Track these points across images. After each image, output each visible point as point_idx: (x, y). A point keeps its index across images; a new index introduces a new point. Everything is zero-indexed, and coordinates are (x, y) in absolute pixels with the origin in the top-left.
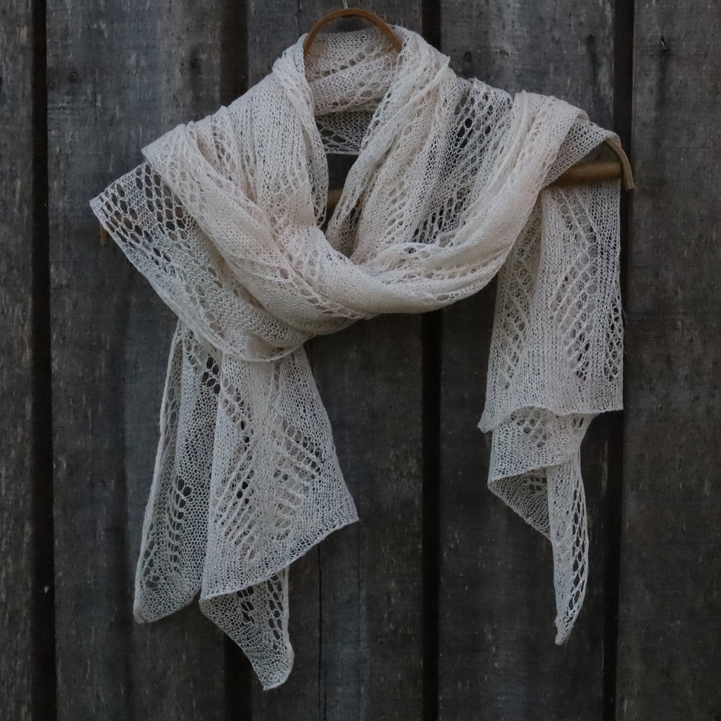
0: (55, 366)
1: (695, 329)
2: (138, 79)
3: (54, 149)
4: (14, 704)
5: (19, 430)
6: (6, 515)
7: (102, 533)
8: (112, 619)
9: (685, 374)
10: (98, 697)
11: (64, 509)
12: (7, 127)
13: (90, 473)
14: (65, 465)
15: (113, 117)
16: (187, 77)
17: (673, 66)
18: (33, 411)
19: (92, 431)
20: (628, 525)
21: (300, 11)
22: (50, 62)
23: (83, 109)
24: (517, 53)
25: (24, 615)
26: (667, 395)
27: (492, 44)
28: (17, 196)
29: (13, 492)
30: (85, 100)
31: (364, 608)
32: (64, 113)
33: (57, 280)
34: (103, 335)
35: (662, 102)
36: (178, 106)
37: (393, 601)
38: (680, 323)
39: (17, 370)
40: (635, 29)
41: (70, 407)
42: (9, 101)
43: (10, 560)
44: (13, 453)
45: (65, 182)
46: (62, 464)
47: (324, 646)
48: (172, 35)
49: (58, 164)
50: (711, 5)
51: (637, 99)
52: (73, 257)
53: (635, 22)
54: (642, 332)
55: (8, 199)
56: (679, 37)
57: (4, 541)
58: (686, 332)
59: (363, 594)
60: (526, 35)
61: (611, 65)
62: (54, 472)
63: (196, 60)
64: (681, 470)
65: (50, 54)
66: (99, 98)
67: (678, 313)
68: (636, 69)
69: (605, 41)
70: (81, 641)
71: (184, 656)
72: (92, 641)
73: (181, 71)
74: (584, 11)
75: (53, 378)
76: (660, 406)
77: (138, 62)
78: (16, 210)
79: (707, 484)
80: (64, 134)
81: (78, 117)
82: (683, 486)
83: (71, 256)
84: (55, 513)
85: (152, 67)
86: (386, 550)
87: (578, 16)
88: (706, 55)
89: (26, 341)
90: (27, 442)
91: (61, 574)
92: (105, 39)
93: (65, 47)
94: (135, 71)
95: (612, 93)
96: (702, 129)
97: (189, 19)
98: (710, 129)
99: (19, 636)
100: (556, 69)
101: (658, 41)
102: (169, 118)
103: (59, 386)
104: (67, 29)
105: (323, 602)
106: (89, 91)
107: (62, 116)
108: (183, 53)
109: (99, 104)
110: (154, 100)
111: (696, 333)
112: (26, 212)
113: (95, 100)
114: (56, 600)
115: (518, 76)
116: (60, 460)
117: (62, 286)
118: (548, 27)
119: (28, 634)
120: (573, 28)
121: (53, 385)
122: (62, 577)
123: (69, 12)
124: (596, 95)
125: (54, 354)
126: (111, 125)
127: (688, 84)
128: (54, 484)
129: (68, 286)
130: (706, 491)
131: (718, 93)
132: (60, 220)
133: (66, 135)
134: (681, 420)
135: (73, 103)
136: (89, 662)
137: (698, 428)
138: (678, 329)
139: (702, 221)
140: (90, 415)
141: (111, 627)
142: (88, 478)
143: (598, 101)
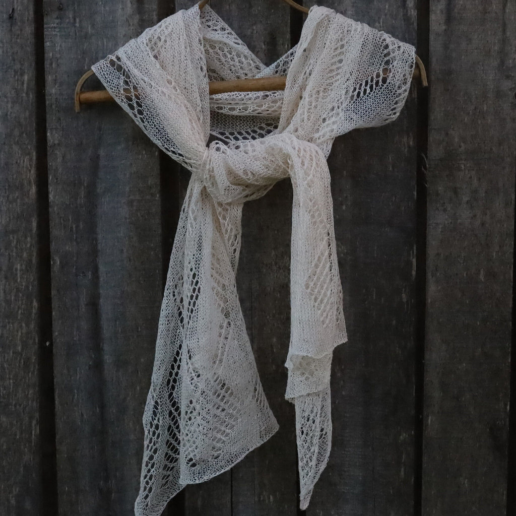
0: (51, 197)
1: (473, 170)
2: (103, 8)
3: (49, 55)
4: (27, 419)
5: (29, 239)
6: (21, 295)
7: (83, 306)
9: (467, 199)
10: (82, 415)
11: (58, 291)
12: (18, 41)
13: (75, 267)
14: (59, 262)
15: (87, 33)
16: (135, 6)
18: (37, 227)
19: (76, 239)
20: (430, 300)
23: (67, 28)
25: (33, 361)
26: (455, 214)
28: (25, 85)
29: (25, 280)
30: (68, 22)
32: (55, 31)
33: (52, 141)
34: (82, 177)
35: (449, 19)
36: (130, 25)
37: (275, 350)
38: (463, 166)
39: (26, 200)
41: (61, 224)
42: (19, 23)
43: (24, 325)
44: (25, 255)
45: (56, 76)
46: (56, 262)
49: (51, 64)
51: (433, 17)
52: (62, 125)
54: (437, 172)
55: (19, 87)
57: (20, 312)
58: (467, 172)
62: (52, 266)
64: (465, 264)
66: (78, 20)
67: (462, 160)
70: (71, 378)
71: (138, 388)
72: (78, 377)
73: (131, 2)
75: (50, 205)
76: (450, 221)
78: (24, 95)
79: (482, 273)
81: (63, 33)
82: (466, 274)
83: (60, 124)
84: (52, 294)
86: (270, 317)
89: (32, 181)
90: (34, 247)
91: (57, 333)
94: (101, 3)
95: (416, 14)
96: (476, 37)
98: (482, 37)
99: (30, 374)
102: (124, 33)
103: (54, 210)
106: (71, 16)
107: (54, 33)
109: (77, 25)
110: (113, 21)
111: (474, 172)
112: (31, 96)
113: (75, 22)
114: (54, 351)
115: (353, 3)
116: (55, 259)
117: (55, 144)
119: (36, 373)
121: (50, 210)
122: (57, 336)
124: (405, 15)
125: (50, 189)
126: (85, 38)
127: (467, 7)
128: (52, 274)
129: (59, 144)
130: (482, 277)
131: (486, 13)
132: (53, 100)
133: (56, 45)
134: (464, 231)
135: (61, 24)
136: (76, 391)
137: (476, 236)
138: (462, 170)
139: (477, 98)
140: (74, 229)
141: (89, 368)
142: (74, 271)
143: (407, 19)
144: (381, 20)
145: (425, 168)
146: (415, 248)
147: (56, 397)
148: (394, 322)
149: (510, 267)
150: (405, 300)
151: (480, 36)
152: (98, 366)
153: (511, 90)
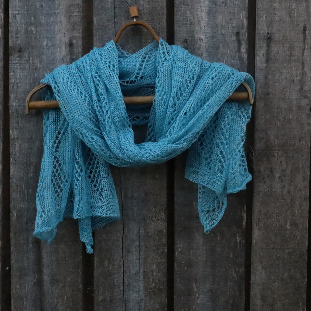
0: (11, 172)
1: (283, 157)
2: (47, 51)
3: (12, 81)
7: (31, 244)
8: (35, 281)
9: (279, 176)
11: (15, 234)
13: (26, 218)
14: (15, 215)
15: (37, 67)
16: (68, 50)
17: (273, 45)
18: (2, 192)
19: (27, 200)
20: (254, 241)
21: (115, 22)
22: (11, 44)
23: (24, 64)
24: (206, 39)
26: (271, 185)
27: (196, 36)
30: (25, 60)
31: (142, 277)
32: (16, 66)
33: (13, 136)
34: (32, 159)
35: (268, 60)
36: (64, 62)
37: (154, 274)
38: (276, 154)
40: (256, 29)
41: (18, 190)
45: (16, 94)
47: (125, 293)
48: (62, 32)
49: (13, 87)
50: (289, 18)
51: (258, 58)
52: (19, 126)
53: (256, 26)
54: (260, 158)
56: (275, 32)
58: (279, 158)
59: (142, 271)
60: (210, 32)
61: (246, 45)
62: (11, 218)
63: (72, 43)
64: (277, 217)
65: (10, 40)
66: (31, 59)
67: (276, 150)
68: (257, 46)
69: (244, 34)
70: (22, 290)
71: (65, 298)
72: (27, 290)
73: (65, 47)
74: (234, 22)
75: (11, 177)
76: (268, 190)
77: (47, 44)
79: (288, 223)
80: (16, 74)
81: (22, 67)
82: (278, 224)
83: (18, 125)
84: (11, 235)
85: (53, 46)
86: (151, 251)
87: (232, 23)
88: (286, 40)
91: (13, 261)
92: (34, 34)
93: (17, 38)
94: (46, 48)
95: (246, 56)
96: (285, 71)
97: (69, 26)
98: (289, 71)
100: (223, 46)
101: (266, 34)
103: (14, 181)
104: (18, 30)
105: (125, 274)
106: (27, 56)
107: (15, 67)
108: (66, 40)
109: (31, 62)
110: (54, 60)
111: (283, 158)
112: (0, 107)
113: (29, 60)
114: (11, 273)
115: (207, 49)
116: (13, 212)
117: (15, 138)
118: (219, 28)
120: (230, 28)
121: (11, 181)
122: (13, 263)
123: (19, 23)
124: (240, 57)
125: (11, 167)
126: (36, 70)
127: (279, 52)
128: (11, 223)
129: (17, 138)
130: (288, 226)
131: (292, 56)
132: (14, 110)
133: (17, 75)
134: (277, 196)
135: (20, 61)
136: (25, 300)
137: (284, 199)
138: (276, 157)
139: (285, 110)
140: (26, 193)
141: (34, 284)
142: (25, 220)
143: (241, 59)
144: (225, 60)
145: (252, 155)
146: (245, 207)
147: (12, 303)
148: (232, 256)
149: (307, 220)
150: (238, 241)
151: (287, 71)
152: (39, 283)
153: (307, 105)
